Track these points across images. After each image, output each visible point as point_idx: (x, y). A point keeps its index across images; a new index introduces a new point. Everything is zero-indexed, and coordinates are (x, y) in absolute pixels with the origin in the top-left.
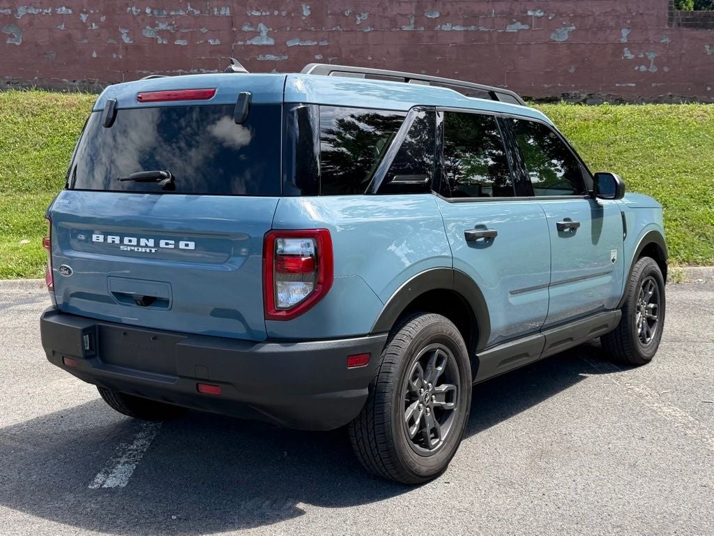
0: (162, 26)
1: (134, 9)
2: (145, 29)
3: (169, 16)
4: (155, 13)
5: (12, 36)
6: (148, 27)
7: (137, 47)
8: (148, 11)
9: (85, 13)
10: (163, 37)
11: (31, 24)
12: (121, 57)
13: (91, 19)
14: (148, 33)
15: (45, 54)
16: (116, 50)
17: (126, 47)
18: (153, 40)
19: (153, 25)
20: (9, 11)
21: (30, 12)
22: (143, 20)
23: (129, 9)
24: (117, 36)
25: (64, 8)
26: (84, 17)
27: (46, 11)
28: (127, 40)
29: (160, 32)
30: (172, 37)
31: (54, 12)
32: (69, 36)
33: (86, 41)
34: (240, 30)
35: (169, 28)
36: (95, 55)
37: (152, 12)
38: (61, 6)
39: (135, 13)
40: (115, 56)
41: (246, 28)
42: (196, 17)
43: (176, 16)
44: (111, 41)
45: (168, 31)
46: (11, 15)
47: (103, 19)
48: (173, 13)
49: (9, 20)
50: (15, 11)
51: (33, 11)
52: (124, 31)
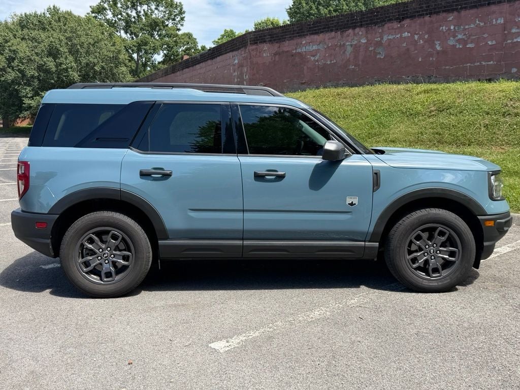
0: (460, 36)
1: (444, 28)
2: (449, 39)
3: (465, 29)
4: (456, 28)
5: (380, 53)
6: (452, 38)
7: (444, 52)
8: (452, 28)
9: (417, 34)
10: (459, 44)
11: (389, 45)
12: (434, 59)
13: (420, 38)
14: (451, 42)
15: (395, 62)
16: (432, 55)
17: (438, 52)
18: (454, 46)
19: (454, 36)
20: (379, 39)
21: (389, 38)
22: (449, 34)
23: (441, 28)
24: (433, 46)
25: (406, 33)
26: (416, 37)
27: (397, 36)
28: (438, 48)
29: (459, 41)
30: (464, 42)
31: (401, 36)
32: (408, 50)
33: (416, 52)
34: (510, 33)
35: (464, 37)
36: (420, 60)
37: (454, 28)
38: (405, 32)
39: (444, 30)
40: (431, 59)
41: (514, 31)
42: (481, 27)
43: (469, 28)
44: (430, 50)
45: (463, 39)
46: (380, 41)
47: (426, 36)
48: (467, 27)
49: (379, 44)
50: (382, 39)
51: (391, 37)
52: (437, 43)
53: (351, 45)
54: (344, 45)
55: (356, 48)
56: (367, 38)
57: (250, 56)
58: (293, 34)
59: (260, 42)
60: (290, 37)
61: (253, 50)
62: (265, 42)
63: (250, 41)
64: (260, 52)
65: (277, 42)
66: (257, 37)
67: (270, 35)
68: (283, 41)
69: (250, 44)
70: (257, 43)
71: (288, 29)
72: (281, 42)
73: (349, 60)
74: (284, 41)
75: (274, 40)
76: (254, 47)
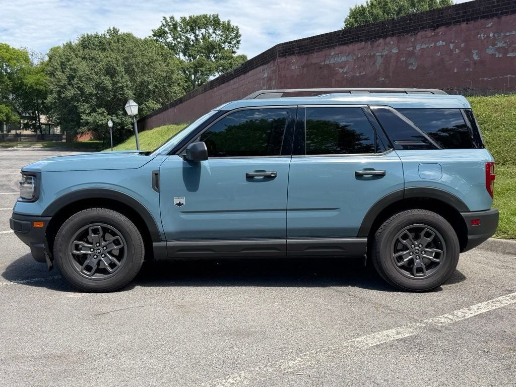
0: (500, 45)
1: (482, 35)
2: (488, 48)
3: (505, 37)
4: (496, 35)
5: (412, 64)
6: (490, 47)
7: (482, 62)
8: (491, 35)
9: (452, 43)
10: (499, 53)
11: (422, 55)
12: (471, 70)
13: (455, 47)
14: (490, 51)
15: (428, 73)
16: (468, 66)
17: (475, 63)
18: (493, 55)
19: (494, 45)
20: (412, 48)
21: (422, 47)
22: (488, 42)
23: (479, 35)
24: (469, 54)
25: (441, 42)
26: (452, 46)
27: (431, 45)
28: (476, 58)
29: (498, 49)
30: (505, 51)
31: (435, 44)
32: (442, 60)
33: (451, 62)
35: (504, 45)
36: (455, 71)
37: (494, 35)
38: (440, 41)
39: (483, 38)
40: (467, 69)
43: (509, 35)
44: (466, 60)
45: (503, 47)
46: (413, 51)
47: (463, 45)
48: (508, 34)
49: (411, 54)
50: (415, 48)
51: (424, 46)
52: (475, 52)
53: (382, 56)
54: (374, 55)
55: (387, 59)
56: (398, 47)
57: (279, 69)
58: (322, 45)
59: (289, 55)
60: (319, 49)
61: (281, 63)
62: (293, 54)
63: (279, 54)
64: (288, 65)
65: (305, 54)
66: (286, 49)
67: (298, 47)
68: (311, 53)
69: (279, 56)
70: (285, 55)
71: (317, 40)
72: (309, 54)
73: (379, 72)
74: (313, 53)
75: (303, 52)
76: (283, 59)
